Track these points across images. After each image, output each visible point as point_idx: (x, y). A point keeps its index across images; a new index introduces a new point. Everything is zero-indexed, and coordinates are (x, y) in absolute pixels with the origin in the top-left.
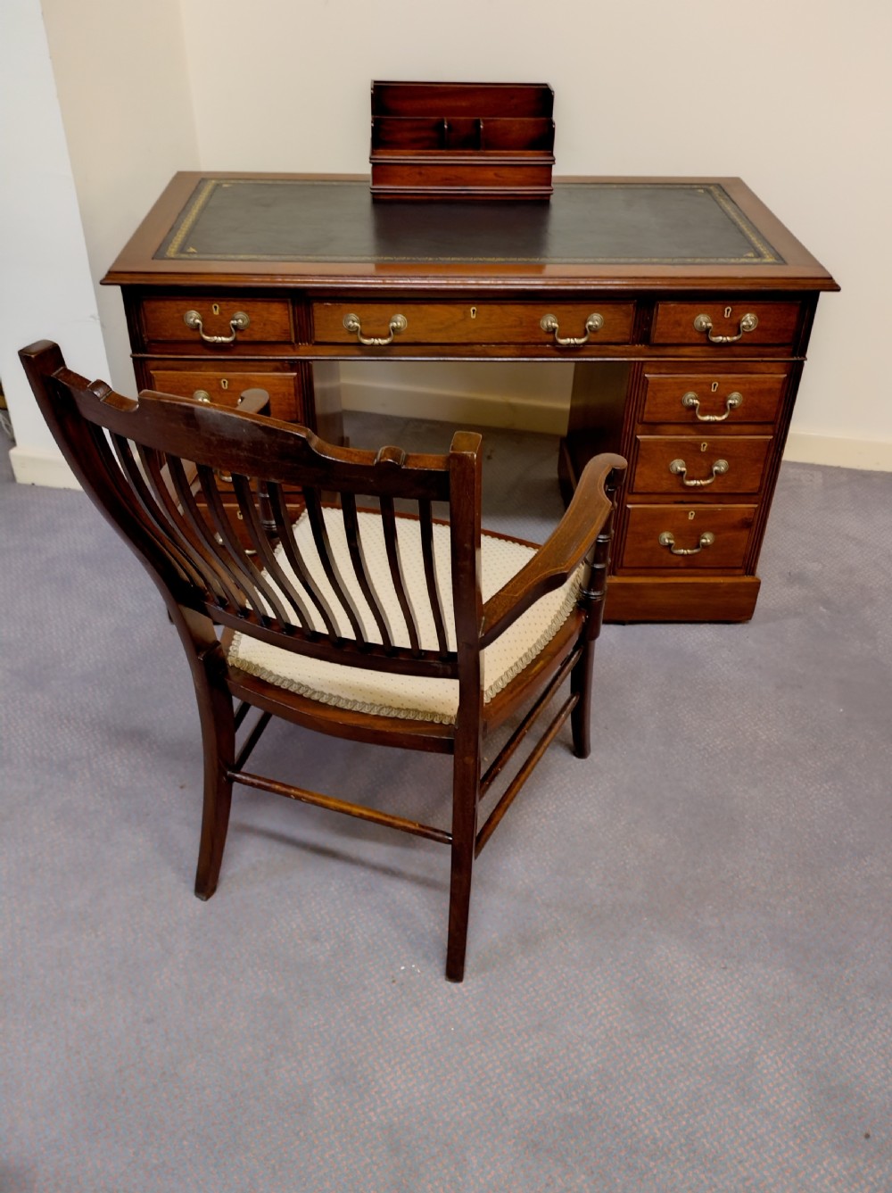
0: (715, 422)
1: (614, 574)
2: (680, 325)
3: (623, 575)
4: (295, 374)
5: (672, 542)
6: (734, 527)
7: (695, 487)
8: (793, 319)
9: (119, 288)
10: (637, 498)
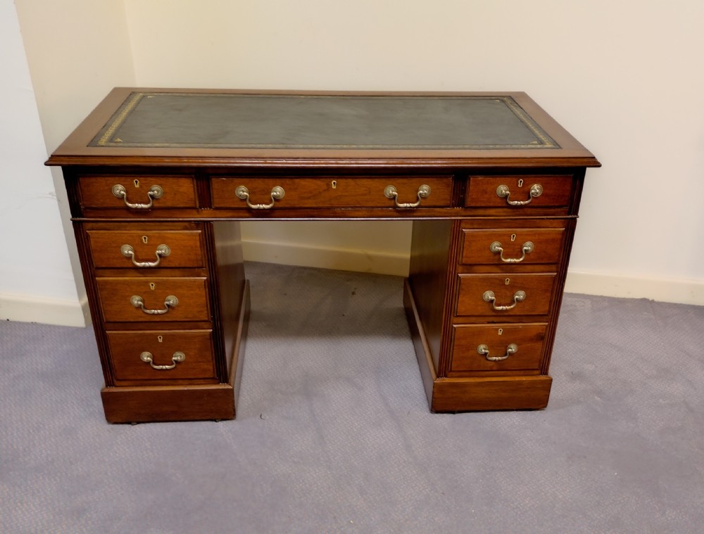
0: (515, 264)
1: (446, 376)
2: (486, 193)
3: (452, 377)
4: (200, 231)
5: (487, 351)
6: (531, 340)
7: (502, 311)
8: (568, 187)
9: (60, 168)
10: (461, 320)
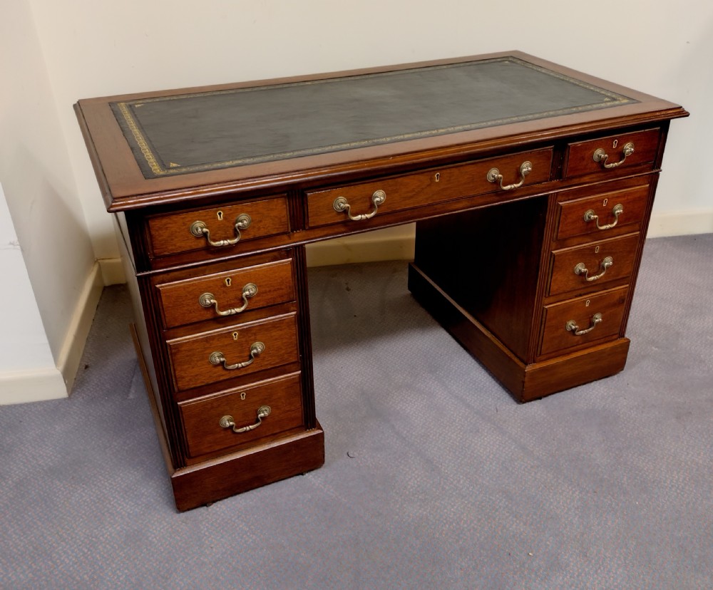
1: (534, 362)
3: (541, 361)
4: (291, 259)
5: (576, 327)
6: (614, 305)
8: (656, 141)
10: (551, 299)
